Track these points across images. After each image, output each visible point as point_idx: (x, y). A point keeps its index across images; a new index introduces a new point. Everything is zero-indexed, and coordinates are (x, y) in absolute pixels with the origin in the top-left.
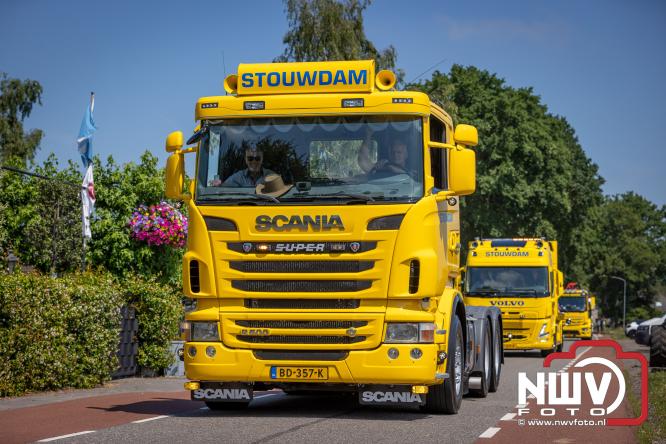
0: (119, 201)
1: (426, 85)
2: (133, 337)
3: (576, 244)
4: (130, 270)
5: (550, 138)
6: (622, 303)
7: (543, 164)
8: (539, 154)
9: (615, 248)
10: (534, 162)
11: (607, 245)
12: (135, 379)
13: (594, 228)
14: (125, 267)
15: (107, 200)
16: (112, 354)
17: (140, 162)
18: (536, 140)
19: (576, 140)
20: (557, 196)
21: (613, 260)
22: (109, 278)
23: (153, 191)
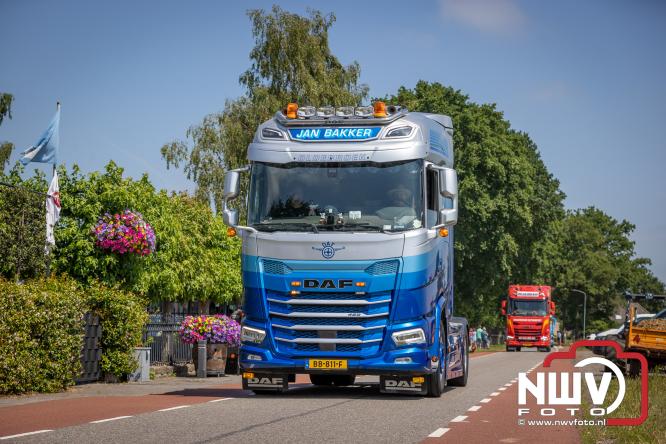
0: (85, 210)
1: (392, 100)
2: (97, 343)
3: (538, 258)
4: (94, 277)
5: (513, 153)
6: (582, 316)
7: (505, 179)
8: (502, 169)
9: (576, 262)
10: (497, 177)
11: (569, 259)
12: (98, 384)
13: (556, 242)
14: (90, 274)
15: (72, 208)
16: (76, 360)
17: (104, 172)
18: (498, 155)
19: (538, 156)
20: (519, 210)
21: (573, 274)
22: (74, 284)
23: (118, 200)
